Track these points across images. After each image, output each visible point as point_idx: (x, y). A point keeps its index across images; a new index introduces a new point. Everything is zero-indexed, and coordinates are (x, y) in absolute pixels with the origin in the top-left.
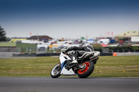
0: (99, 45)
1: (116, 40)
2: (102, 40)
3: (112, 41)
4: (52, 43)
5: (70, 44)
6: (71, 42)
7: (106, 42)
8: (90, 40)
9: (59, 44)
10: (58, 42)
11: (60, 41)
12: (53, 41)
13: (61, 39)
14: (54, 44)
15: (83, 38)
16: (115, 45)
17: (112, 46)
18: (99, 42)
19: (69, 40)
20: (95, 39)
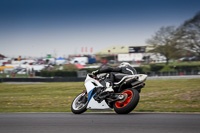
0: (73, 65)
1: (98, 59)
2: (77, 59)
3: (91, 61)
4: (4, 63)
5: (31, 64)
6: (32, 61)
7: (82, 61)
8: (60, 59)
9: (15, 65)
10: (14, 62)
11: (16, 60)
12: (6, 60)
13: (17, 57)
14: (7, 65)
15: (49, 56)
16: (96, 67)
17: (91, 67)
18: (72, 62)
19: (30, 58)
20: (67, 57)
